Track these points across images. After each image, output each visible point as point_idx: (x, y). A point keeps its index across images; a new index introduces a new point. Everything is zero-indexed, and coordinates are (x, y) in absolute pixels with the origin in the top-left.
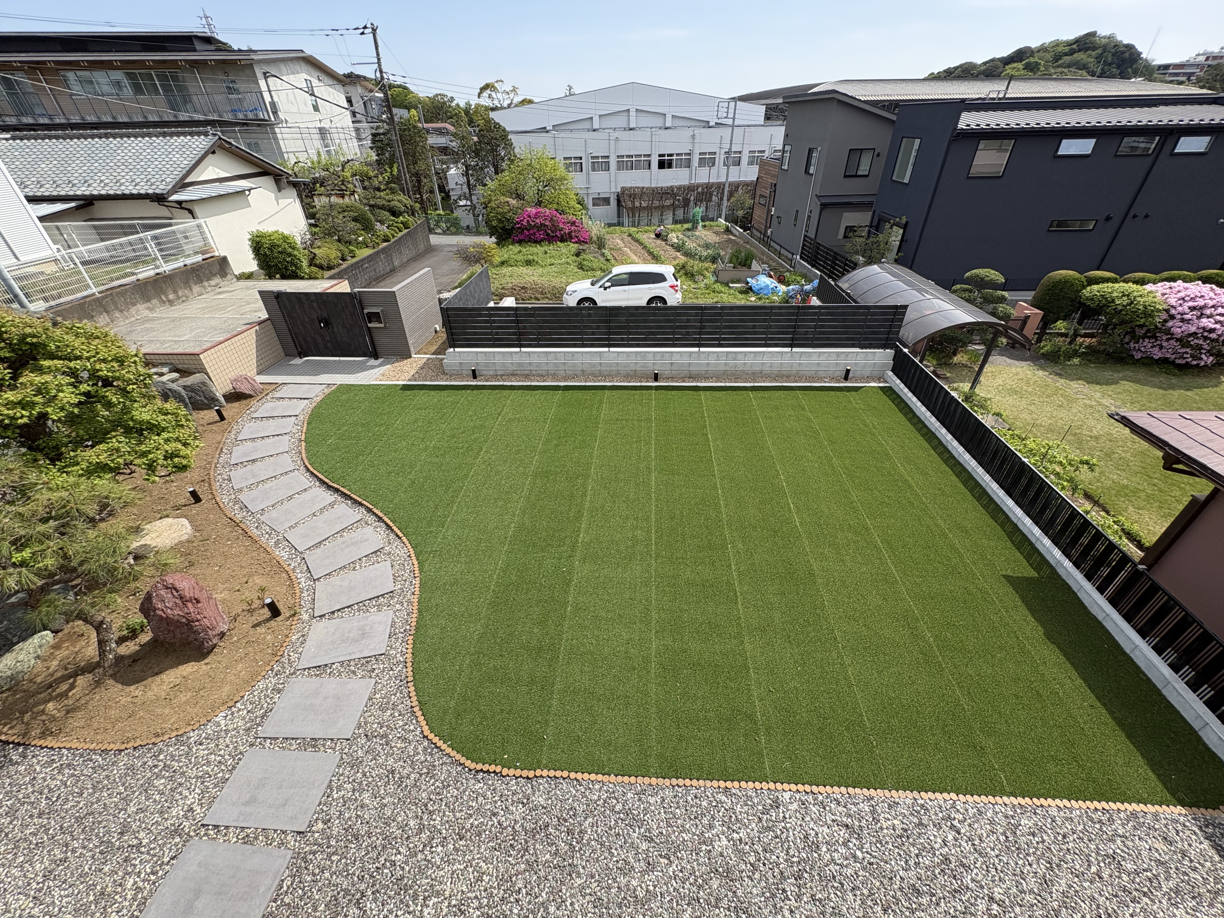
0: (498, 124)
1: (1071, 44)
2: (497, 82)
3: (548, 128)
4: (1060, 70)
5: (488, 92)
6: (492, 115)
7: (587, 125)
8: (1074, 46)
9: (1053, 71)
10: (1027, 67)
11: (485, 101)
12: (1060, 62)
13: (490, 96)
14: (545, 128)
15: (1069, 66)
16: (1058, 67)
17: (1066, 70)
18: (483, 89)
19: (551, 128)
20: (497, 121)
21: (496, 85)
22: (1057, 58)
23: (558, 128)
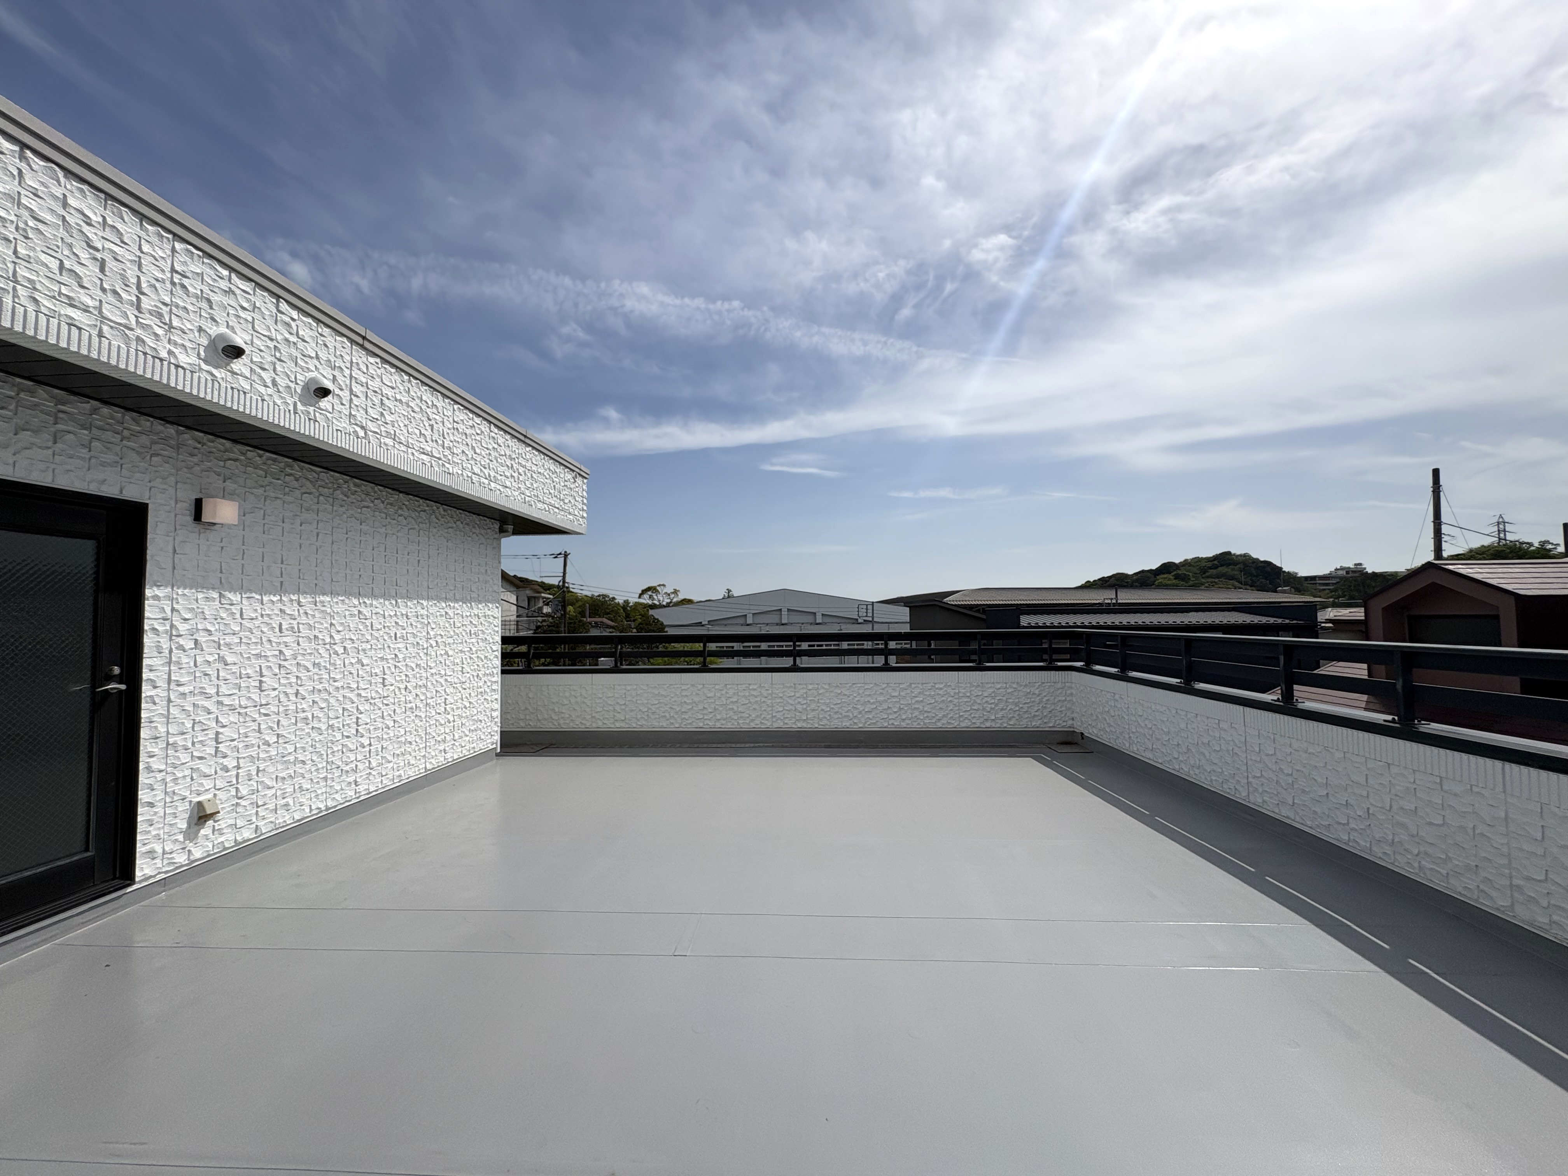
0: (657, 619)
1: (1211, 561)
2: (659, 585)
3: (703, 623)
4: (1210, 580)
5: (650, 593)
6: (651, 612)
7: (741, 621)
8: (1216, 562)
9: (1203, 580)
10: (1177, 577)
11: (646, 600)
12: (1207, 574)
13: (651, 597)
14: (701, 623)
15: (1218, 576)
16: (1208, 577)
17: (1216, 580)
18: (644, 592)
19: (707, 623)
20: (656, 617)
21: (658, 588)
22: (1204, 571)
23: (712, 623)
